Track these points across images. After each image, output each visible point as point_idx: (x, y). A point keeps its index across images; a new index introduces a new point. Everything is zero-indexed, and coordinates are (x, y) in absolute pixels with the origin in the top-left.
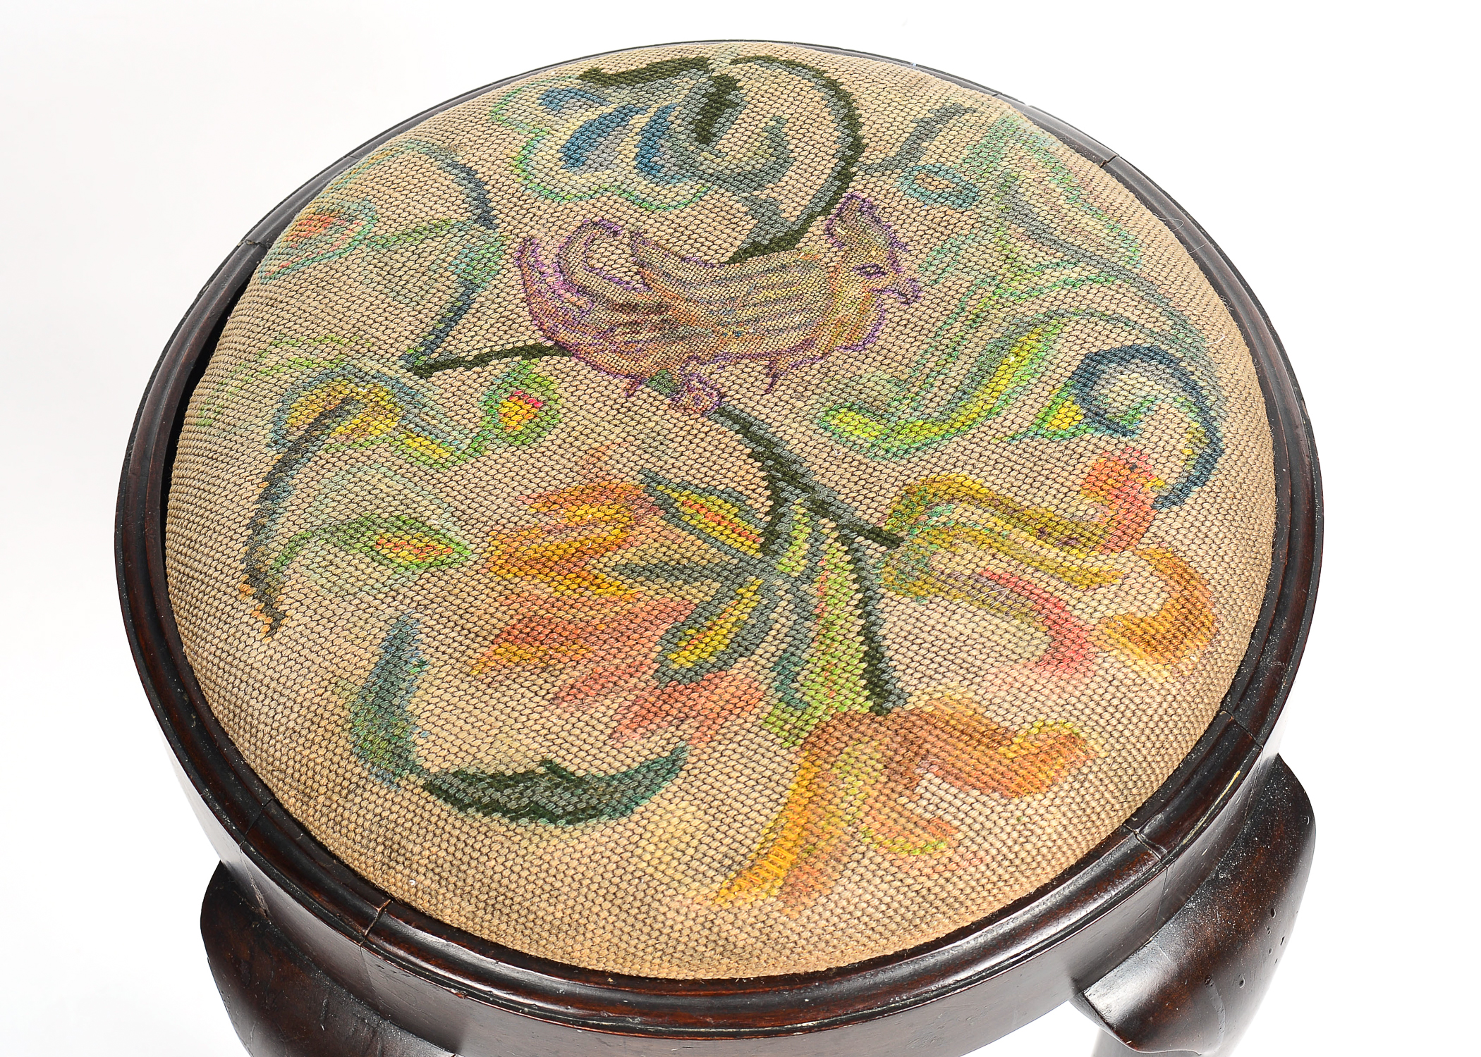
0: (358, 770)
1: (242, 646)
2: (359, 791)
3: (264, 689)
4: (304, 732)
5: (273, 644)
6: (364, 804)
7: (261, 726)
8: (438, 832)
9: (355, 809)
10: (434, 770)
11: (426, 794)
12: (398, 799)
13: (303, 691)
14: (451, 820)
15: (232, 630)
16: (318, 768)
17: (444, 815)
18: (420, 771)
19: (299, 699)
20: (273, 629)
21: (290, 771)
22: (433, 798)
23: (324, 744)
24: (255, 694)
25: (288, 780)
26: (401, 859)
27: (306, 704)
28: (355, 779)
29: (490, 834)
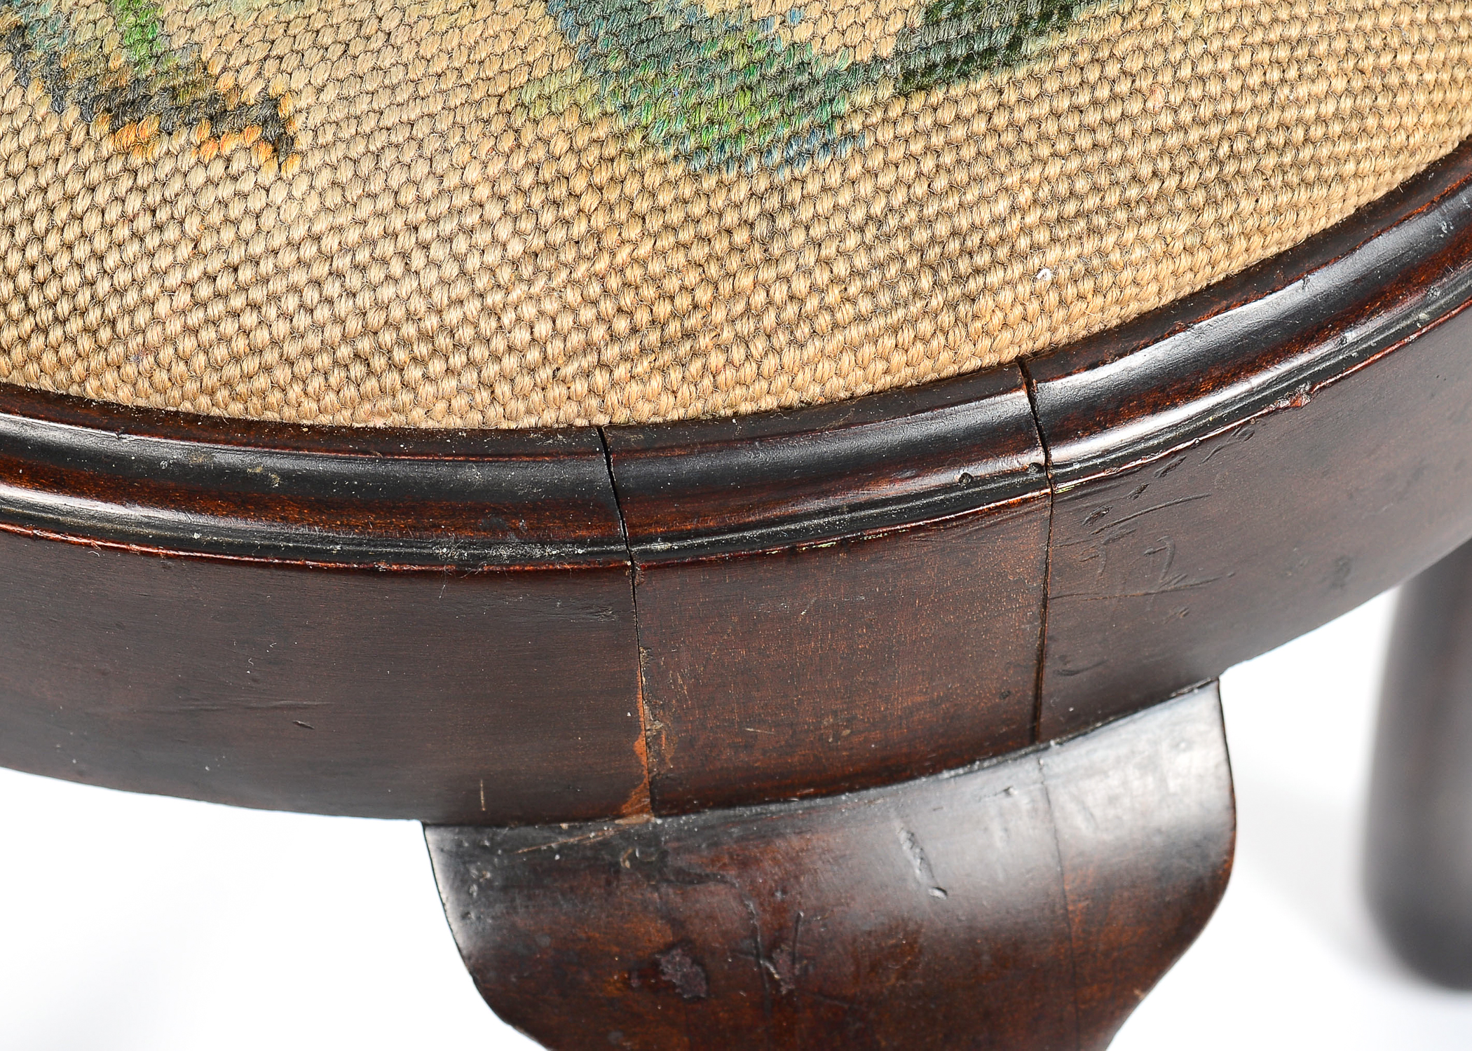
0: (741, 192)
1: (248, 227)
2: (784, 221)
3: (386, 248)
4: (558, 235)
5: (314, 160)
6: (818, 231)
7: (453, 316)
8: (1009, 138)
9: (809, 258)
10: (887, 50)
11: (917, 102)
12: (876, 160)
13: (473, 174)
14: (1011, 96)
15: (192, 225)
16: (656, 267)
17: (990, 101)
18: (864, 72)
19: (483, 192)
20: (281, 144)
21: (599, 333)
22: (938, 95)
23: (621, 214)
24: (376, 274)
25: (611, 353)
26: (983, 259)
27: (505, 187)
28: (752, 211)
29: (1104, 53)
